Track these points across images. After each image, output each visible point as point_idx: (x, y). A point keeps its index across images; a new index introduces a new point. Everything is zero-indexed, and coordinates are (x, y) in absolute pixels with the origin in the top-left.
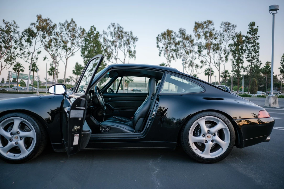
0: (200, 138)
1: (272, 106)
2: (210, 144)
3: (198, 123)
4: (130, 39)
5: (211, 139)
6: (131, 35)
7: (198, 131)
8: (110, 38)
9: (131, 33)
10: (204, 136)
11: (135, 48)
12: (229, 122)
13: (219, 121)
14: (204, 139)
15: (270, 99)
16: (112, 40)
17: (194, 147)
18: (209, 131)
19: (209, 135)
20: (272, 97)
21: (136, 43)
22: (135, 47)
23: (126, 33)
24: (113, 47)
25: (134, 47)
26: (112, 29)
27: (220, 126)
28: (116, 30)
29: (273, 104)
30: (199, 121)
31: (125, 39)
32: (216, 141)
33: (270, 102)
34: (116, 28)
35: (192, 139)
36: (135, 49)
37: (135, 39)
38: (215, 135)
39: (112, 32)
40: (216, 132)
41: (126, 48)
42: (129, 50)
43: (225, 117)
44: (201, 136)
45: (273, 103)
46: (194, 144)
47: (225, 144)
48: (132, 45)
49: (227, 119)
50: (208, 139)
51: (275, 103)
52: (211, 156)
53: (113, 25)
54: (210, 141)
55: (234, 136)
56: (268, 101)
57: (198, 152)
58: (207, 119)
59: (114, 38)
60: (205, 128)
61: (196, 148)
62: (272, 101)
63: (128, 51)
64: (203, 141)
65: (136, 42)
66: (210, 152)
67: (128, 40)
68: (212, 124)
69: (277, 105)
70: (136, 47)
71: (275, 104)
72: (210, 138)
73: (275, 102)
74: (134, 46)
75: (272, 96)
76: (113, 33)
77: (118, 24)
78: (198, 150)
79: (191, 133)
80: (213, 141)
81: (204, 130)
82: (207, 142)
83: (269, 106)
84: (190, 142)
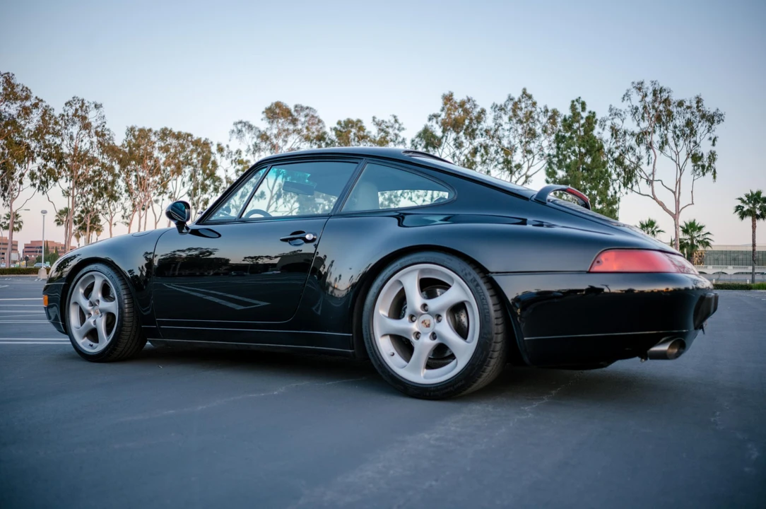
0: (403, 325)
2: (425, 344)
4: (697, 120)
5: (430, 330)
6: (698, 107)
8: (630, 125)
9: (699, 101)
10: (412, 319)
11: (714, 145)
16: (637, 130)
17: (385, 347)
18: (425, 307)
19: (427, 317)
21: (718, 129)
22: (714, 141)
23: (680, 104)
24: (641, 150)
25: (711, 142)
26: (636, 99)
28: (650, 98)
30: (401, 276)
31: (680, 122)
32: (442, 337)
34: (648, 94)
35: (382, 325)
36: (713, 149)
37: (711, 119)
38: (438, 319)
39: (637, 109)
41: (684, 148)
42: (693, 152)
43: (468, 269)
44: (406, 320)
46: (387, 339)
48: (701, 137)
50: (421, 330)
52: (425, 377)
53: (639, 87)
54: (426, 334)
59: (644, 125)
60: (416, 299)
61: (392, 349)
63: (690, 156)
64: (407, 331)
67: (689, 124)
70: (716, 143)
72: (428, 326)
74: (710, 139)
76: (641, 109)
77: (653, 83)
79: (382, 312)
80: (433, 336)
81: (413, 304)
82: (417, 335)
84: (378, 332)
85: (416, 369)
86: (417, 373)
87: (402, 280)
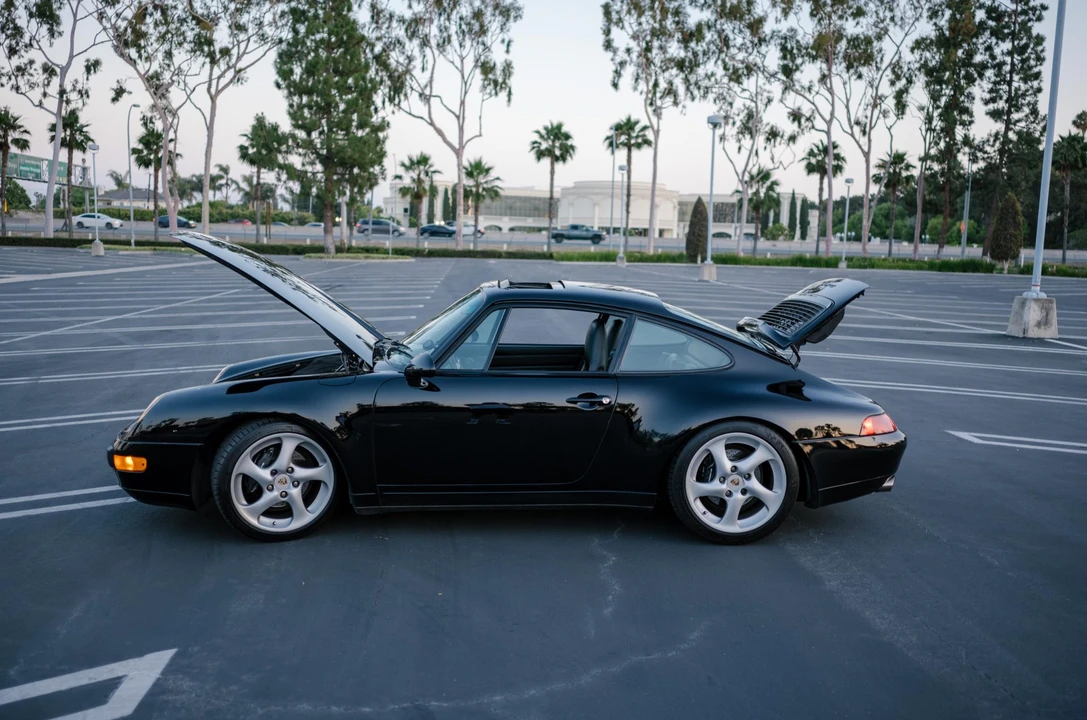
0: (714, 486)
1: (1033, 333)
2: (738, 499)
3: (708, 450)
4: (489, 11)
5: (740, 487)
7: (708, 469)
10: (723, 480)
11: (508, 51)
12: (783, 446)
13: (758, 443)
14: (724, 487)
15: (1026, 308)
16: (408, 15)
17: (698, 508)
18: (735, 469)
19: (735, 477)
20: (1037, 300)
22: (508, 45)
24: (413, 47)
25: (504, 47)
27: (760, 455)
29: (1036, 329)
30: (710, 445)
31: (466, 10)
32: (752, 491)
33: (1026, 318)
35: (693, 489)
36: (510, 57)
37: (507, 12)
38: (748, 477)
40: (751, 470)
41: (471, 52)
42: (482, 58)
43: (773, 434)
44: (716, 481)
45: (1039, 325)
46: (699, 503)
47: (774, 498)
48: (493, 38)
49: (778, 438)
50: (732, 488)
51: (1044, 322)
52: (741, 527)
54: (736, 491)
55: (797, 478)
56: (1020, 315)
57: (710, 519)
58: (729, 439)
59: (419, 8)
60: (725, 462)
61: (704, 509)
62: (1033, 314)
63: (479, 64)
64: (720, 492)
65: (511, 24)
66: (739, 518)
67: (478, 15)
68: (743, 451)
69: (1050, 333)
70: (511, 49)
71: (1043, 327)
72: (738, 484)
73: (1044, 320)
74: (503, 41)
75: (1034, 295)
78: (709, 514)
79: (691, 476)
80: (744, 492)
81: (723, 467)
82: (730, 494)
83: (1021, 335)
84: (691, 496)
85: (731, 522)
86: (731, 525)
87: (710, 449)
